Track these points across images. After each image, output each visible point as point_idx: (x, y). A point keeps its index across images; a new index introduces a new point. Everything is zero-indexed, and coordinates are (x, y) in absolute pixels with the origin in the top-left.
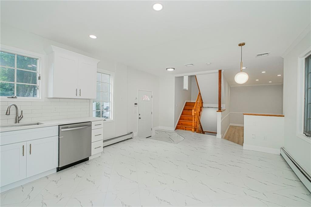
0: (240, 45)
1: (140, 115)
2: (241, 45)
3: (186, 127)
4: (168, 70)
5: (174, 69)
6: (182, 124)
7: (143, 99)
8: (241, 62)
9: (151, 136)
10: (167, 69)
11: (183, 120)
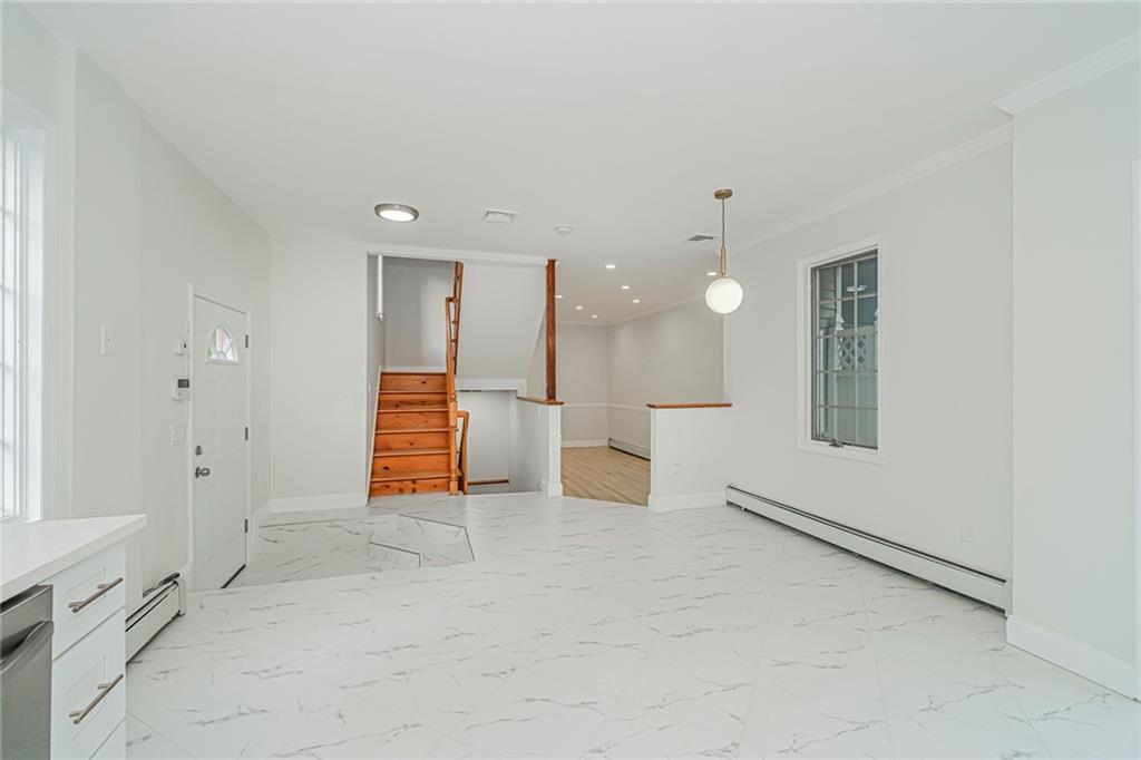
0: (719, 195)
1: (198, 451)
2: (723, 195)
3: (414, 481)
4: (384, 214)
5: (416, 214)
6: (386, 468)
7: (210, 353)
8: (723, 246)
9: (244, 566)
10: (378, 208)
11: (388, 449)
